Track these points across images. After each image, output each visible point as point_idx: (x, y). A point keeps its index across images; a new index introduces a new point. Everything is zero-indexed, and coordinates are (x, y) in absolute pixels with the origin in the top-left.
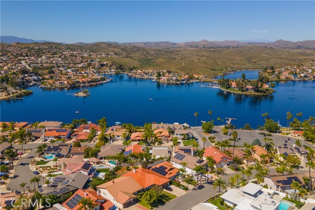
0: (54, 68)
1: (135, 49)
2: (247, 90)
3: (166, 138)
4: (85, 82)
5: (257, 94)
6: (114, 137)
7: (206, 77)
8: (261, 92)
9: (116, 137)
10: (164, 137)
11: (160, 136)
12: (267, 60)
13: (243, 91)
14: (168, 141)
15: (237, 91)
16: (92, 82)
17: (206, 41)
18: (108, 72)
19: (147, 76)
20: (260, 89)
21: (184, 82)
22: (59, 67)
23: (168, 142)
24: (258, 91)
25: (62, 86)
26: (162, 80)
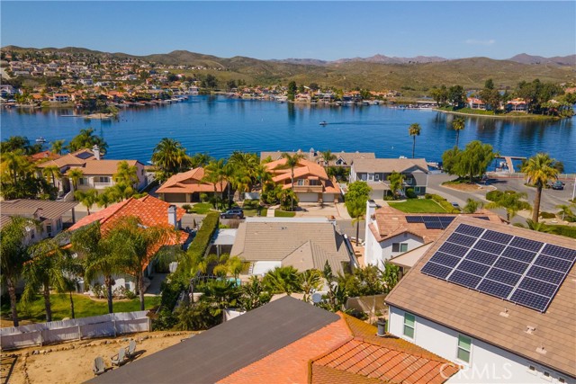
0: (64, 79)
1: (246, 62)
2: (510, 108)
3: (317, 189)
4: (121, 98)
5: (536, 117)
6: (82, 182)
7: (398, 95)
8: (545, 114)
9: (91, 180)
10: (305, 184)
11: (288, 181)
12: (511, 79)
13: (498, 112)
14: (322, 200)
15: (482, 112)
16: (137, 99)
17: (384, 57)
18: (182, 90)
19: (267, 96)
20: (543, 106)
21: (350, 102)
22: (76, 78)
23: (322, 206)
24: (538, 110)
25: (64, 105)
26: (300, 99)
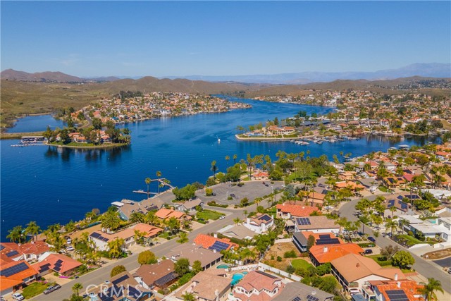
2: (102, 141)
5: (117, 145)
8: (121, 142)
13: (96, 144)
15: (86, 145)
20: (120, 139)
24: (117, 141)
